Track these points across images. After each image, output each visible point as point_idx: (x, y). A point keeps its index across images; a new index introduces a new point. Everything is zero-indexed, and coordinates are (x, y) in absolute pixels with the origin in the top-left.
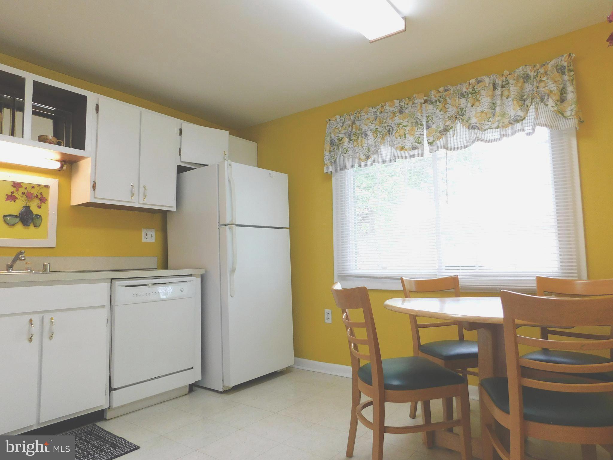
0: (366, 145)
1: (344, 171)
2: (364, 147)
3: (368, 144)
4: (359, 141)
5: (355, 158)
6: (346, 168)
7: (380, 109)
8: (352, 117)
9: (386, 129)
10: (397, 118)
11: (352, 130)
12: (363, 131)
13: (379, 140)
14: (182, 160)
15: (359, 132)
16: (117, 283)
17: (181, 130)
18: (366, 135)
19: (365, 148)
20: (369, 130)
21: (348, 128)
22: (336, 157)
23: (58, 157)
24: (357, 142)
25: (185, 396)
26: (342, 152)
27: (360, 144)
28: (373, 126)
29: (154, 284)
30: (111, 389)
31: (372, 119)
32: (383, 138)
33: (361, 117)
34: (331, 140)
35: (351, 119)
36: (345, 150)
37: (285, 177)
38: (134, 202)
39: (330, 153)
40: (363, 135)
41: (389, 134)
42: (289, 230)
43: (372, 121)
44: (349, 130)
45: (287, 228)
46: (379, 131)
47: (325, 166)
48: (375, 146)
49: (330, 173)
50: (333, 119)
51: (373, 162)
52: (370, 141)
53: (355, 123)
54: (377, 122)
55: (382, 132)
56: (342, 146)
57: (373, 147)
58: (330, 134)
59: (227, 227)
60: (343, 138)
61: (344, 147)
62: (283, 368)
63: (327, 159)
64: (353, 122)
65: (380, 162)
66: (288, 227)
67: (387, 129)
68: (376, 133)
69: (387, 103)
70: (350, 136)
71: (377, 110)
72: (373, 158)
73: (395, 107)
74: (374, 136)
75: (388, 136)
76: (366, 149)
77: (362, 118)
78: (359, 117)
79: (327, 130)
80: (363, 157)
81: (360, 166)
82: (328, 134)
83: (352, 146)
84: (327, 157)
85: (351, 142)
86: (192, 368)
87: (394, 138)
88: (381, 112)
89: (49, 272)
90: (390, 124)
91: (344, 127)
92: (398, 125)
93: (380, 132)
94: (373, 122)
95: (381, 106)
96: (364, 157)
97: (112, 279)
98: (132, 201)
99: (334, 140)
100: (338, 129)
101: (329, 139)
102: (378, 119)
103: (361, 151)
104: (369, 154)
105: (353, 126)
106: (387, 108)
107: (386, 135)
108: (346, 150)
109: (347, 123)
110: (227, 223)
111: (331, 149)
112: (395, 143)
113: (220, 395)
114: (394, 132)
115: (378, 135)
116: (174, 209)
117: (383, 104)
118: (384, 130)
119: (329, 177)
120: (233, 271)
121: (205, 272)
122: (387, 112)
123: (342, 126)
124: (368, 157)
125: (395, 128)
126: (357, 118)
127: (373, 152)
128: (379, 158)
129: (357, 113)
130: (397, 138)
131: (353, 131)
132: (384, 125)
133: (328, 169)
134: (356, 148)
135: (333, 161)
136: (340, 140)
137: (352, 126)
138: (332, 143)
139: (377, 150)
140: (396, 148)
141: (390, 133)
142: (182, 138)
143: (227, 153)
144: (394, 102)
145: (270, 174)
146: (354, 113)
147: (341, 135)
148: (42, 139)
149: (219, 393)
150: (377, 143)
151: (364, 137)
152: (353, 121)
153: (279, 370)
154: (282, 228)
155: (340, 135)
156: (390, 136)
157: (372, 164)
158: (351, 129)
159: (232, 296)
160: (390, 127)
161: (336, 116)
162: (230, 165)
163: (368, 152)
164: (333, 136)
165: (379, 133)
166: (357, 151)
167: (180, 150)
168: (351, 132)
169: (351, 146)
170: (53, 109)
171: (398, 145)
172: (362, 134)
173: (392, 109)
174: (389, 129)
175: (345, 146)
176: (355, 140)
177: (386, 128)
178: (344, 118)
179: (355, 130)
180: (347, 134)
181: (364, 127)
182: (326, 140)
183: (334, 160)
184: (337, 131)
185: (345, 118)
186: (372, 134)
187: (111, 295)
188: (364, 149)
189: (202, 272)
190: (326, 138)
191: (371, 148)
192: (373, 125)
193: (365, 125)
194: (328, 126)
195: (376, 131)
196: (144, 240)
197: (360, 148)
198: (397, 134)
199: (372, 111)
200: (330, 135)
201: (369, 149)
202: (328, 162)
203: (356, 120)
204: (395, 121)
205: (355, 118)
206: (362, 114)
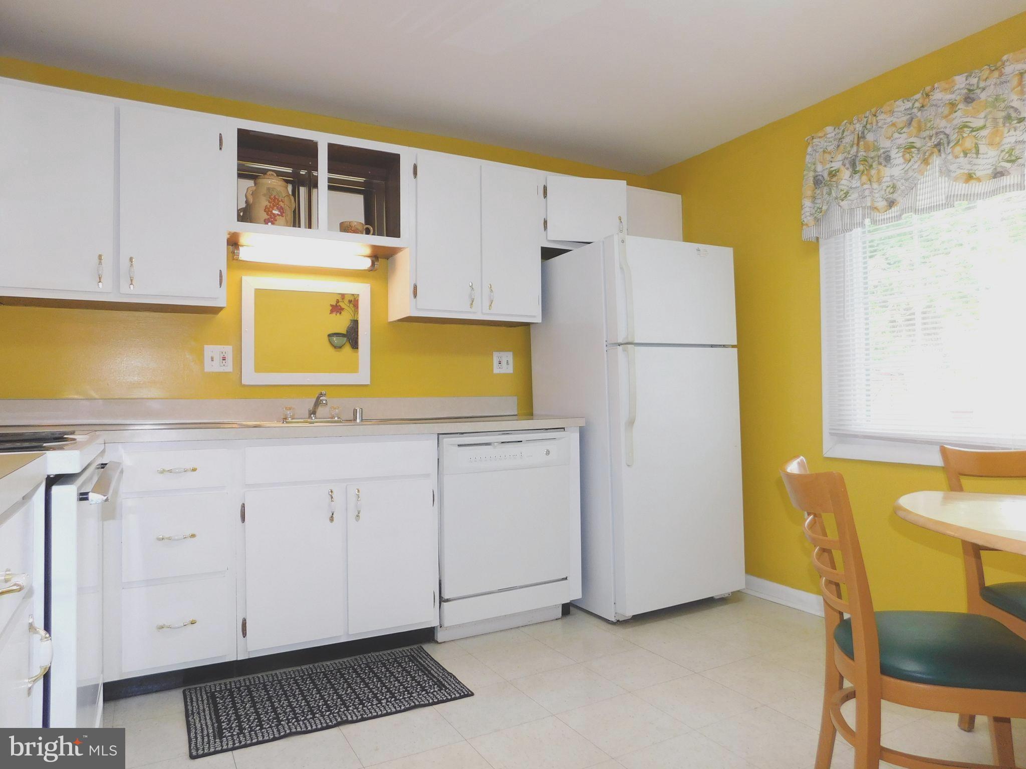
0: (888, 179)
1: (842, 235)
2: (883, 184)
3: (891, 176)
4: (873, 172)
5: (864, 208)
6: (846, 229)
7: (921, 101)
8: (858, 126)
9: (932, 141)
10: (959, 113)
11: (857, 152)
12: (882, 151)
13: (916, 166)
14: (549, 239)
15: (873, 154)
16: (446, 440)
17: (545, 188)
18: (888, 159)
20: (895, 147)
21: (849, 149)
22: (824, 208)
23: (368, 251)
24: (867, 175)
25: (556, 622)
26: (836, 198)
27: (875, 179)
28: (902, 139)
29: (502, 443)
30: (442, 600)
31: (901, 125)
32: (926, 161)
33: (877, 122)
34: (815, 177)
35: (857, 129)
36: (842, 193)
37: (727, 253)
38: (474, 313)
39: (813, 202)
40: (881, 160)
41: (939, 151)
42: (736, 350)
43: (902, 128)
44: (851, 153)
45: (733, 346)
46: (916, 148)
47: (804, 227)
48: (906, 180)
49: (814, 240)
50: (820, 134)
51: (903, 211)
52: (895, 170)
53: (864, 137)
54: (913, 129)
55: (924, 148)
56: (837, 187)
57: (903, 181)
58: (814, 164)
59: (620, 348)
60: (838, 171)
61: (841, 187)
62: (727, 592)
63: (808, 214)
64: (860, 135)
65: (916, 211)
66: (736, 343)
67: (935, 140)
68: (909, 153)
69: (936, 85)
70: (853, 164)
71: (913, 104)
72: (902, 202)
73: (956, 90)
74: (905, 159)
75: (937, 157)
76: (888, 187)
77: (880, 124)
78: (874, 124)
79: (808, 157)
80: (882, 204)
81: (874, 222)
82: (809, 165)
83: (858, 184)
84: (807, 209)
85: (857, 176)
86: (566, 579)
87: (950, 157)
88: (923, 106)
89: (362, 420)
90: (942, 130)
91: (841, 147)
92: (961, 128)
93: (919, 150)
94: (904, 130)
95: (922, 94)
96: (885, 203)
97: (439, 434)
98: (472, 311)
99: (823, 176)
100: (830, 153)
101: (812, 174)
102: (914, 123)
103: (876, 191)
104: (895, 196)
105: (860, 143)
106: (937, 95)
107: (932, 153)
108: (844, 193)
109: (848, 139)
110: (619, 342)
111: (815, 193)
112: (952, 167)
113: (610, 626)
114: (952, 144)
115: (914, 155)
116: (538, 319)
117: (928, 88)
118: (929, 144)
119: (813, 246)
120: (631, 423)
121: (586, 423)
122: (936, 105)
123: (838, 146)
124: (891, 204)
125: (954, 137)
126: (868, 126)
127: (903, 191)
128: (918, 202)
129: (870, 117)
130: (957, 157)
131: (860, 154)
132: (927, 133)
133: (810, 233)
134: (865, 186)
135: (819, 216)
136: (833, 174)
137: (858, 144)
138: (818, 182)
139: (913, 187)
140: (956, 179)
141: (942, 149)
142: (548, 201)
143: (624, 220)
144: (953, 81)
145: (698, 250)
146: (863, 116)
147: (836, 165)
148: (346, 228)
149: (609, 623)
150: (910, 173)
151: (884, 163)
152: (860, 132)
153: (717, 596)
154: (724, 346)
155: (833, 164)
156: (940, 155)
157: (900, 215)
158: (856, 150)
159: (629, 466)
160: (942, 136)
161: (827, 127)
162: (623, 241)
163: (893, 193)
164: (819, 168)
165: (916, 152)
166: (867, 193)
167: (545, 222)
168: (856, 156)
169: (855, 183)
170: (363, 181)
171: (959, 171)
172: (879, 157)
173: (949, 97)
174: (940, 141)
175: (841, 185)
176: (863, 172)
177: (933, 139)
178: (841, 131)
179: (865, 152)
180: (847, 162)
181: (885, 144)
182: (806, 177)
183: (821, 214)
184: (828, 157)
185: (843, 131)
186: (901, 154)
187: (438, 459)
188: (884, 188)
189: (582, 423)
190: (805, 173)
191: (899, 184)
192: (904, 136)
193: (887, 138)
194: (810, 149)
195: (910, 147)
196: (496, 371)
197: (875, 186)
198: (958, 149)
199: (902, 108)
200: (813, 167)
201: (894, 187)
202: (809, 220)
203: (866, 132)
204: (955, 122)
205: (865, 127)
206: (879, 118)
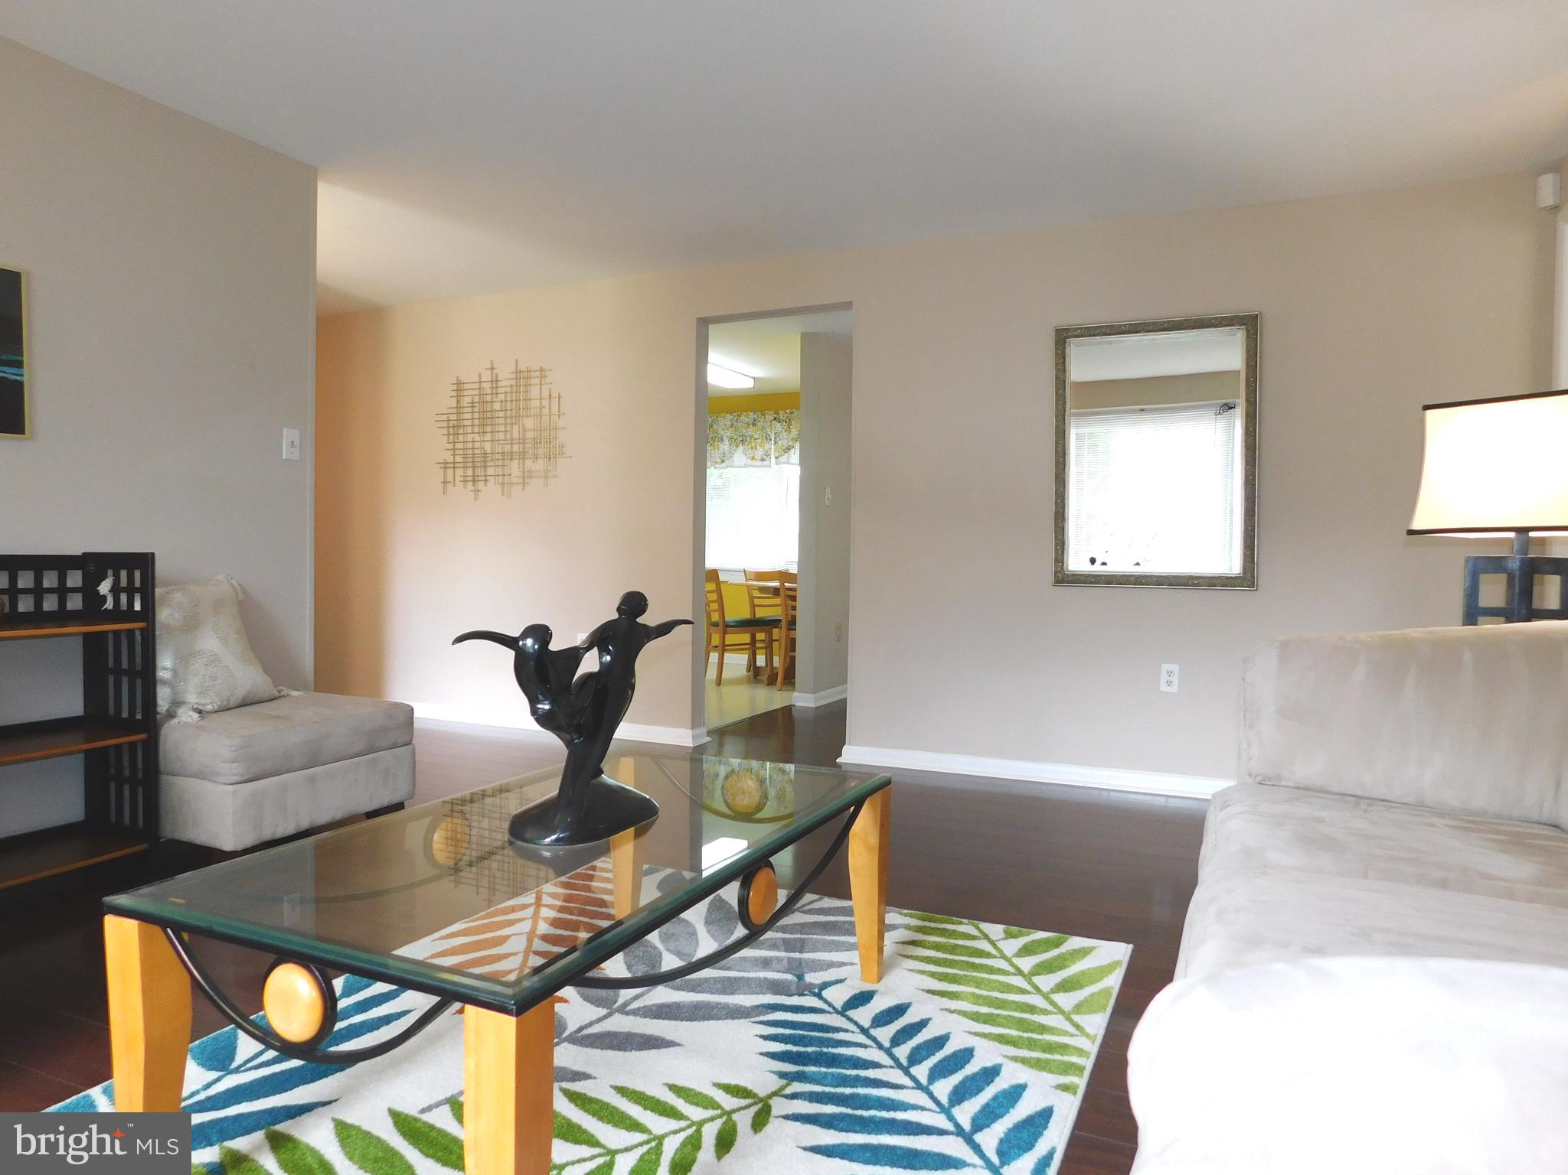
7: (736, 417)
8: (710, 419)
10: (750, 429)
12: (720, 435)
13: (734, 447)
18: (722, 439)
19: (720, 452)
20: (725, 435)
31: (728, 426)
32: (737, 446)
35: (710, 421)
48: (729, 452)
53: (712, 426)
54: (733, 430)
55: (737, 440)
64: (711, 424)
67: (741, 438)
68: (731, 440)
69: (742, 413)
71: (733, 418)
73: (749, 418)
74: (729, 442)
77: (719, 422)
78: (717, 421)
87: (747, 447)
88: (737, 420)
90: (744, 434)
92: (751, 436)
93: (735, 440)
94: (729, 429)
95: (737, 415)
102: (733, 427)
106: (743, 418)
107: (740, 444)
112: (747, 452)
114: (747, 442)
115: (733, 442)
117: (739, 413)
118: (739, 439)
122: (742, 422)
124: (723, 461)
125: (748, 439)
126: (714, 422)
129: (715, 417)
130: (749, 448)
132: (738, 433)
140: (748, 457)
141: (744, 443)
144: (748, 413)
150: (731, 450)
156: (743, 445)
171: (750, 454)
173: (747, 420)
174: (743, 438)
181: (721, 432)
186: (728, 440)
192: (729, 432)
193: (722, 430)
195: (731, 438)
198: (749, 445)
199: (729, 418)
203: (713, 424)
204: (749, 433)
206: (719, 419)
